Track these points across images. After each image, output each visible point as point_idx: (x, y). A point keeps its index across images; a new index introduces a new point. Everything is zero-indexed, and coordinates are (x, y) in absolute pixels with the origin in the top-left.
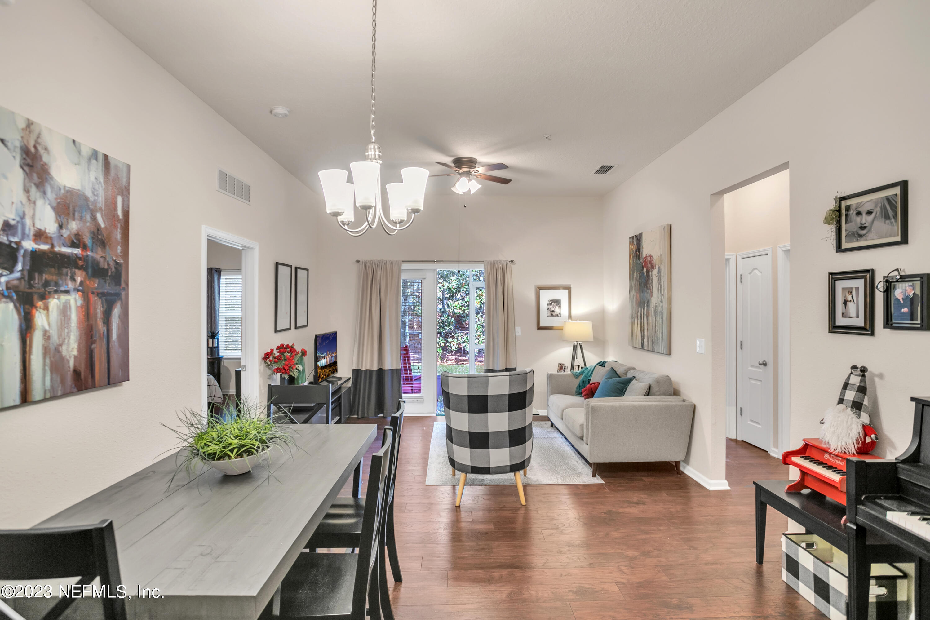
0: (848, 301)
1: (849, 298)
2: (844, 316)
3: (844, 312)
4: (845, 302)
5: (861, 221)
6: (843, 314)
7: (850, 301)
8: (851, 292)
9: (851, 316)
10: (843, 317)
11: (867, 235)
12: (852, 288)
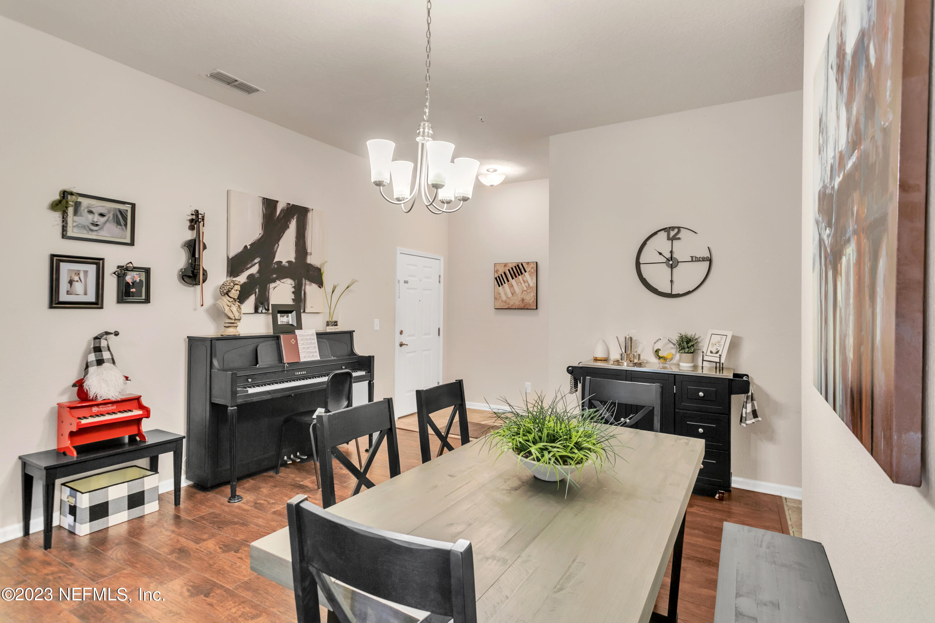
0: (74, 281)
1: (76, 278)
2: (69, 293)
3: (69, 289)
4: (71, 282)
5: (93, 219)
6: (68, 291)
7: (77, 281)
8: (79, 274)
9: (78, 294)
10: (67, 294)
11: (99, 231)
12: (79, 271)
